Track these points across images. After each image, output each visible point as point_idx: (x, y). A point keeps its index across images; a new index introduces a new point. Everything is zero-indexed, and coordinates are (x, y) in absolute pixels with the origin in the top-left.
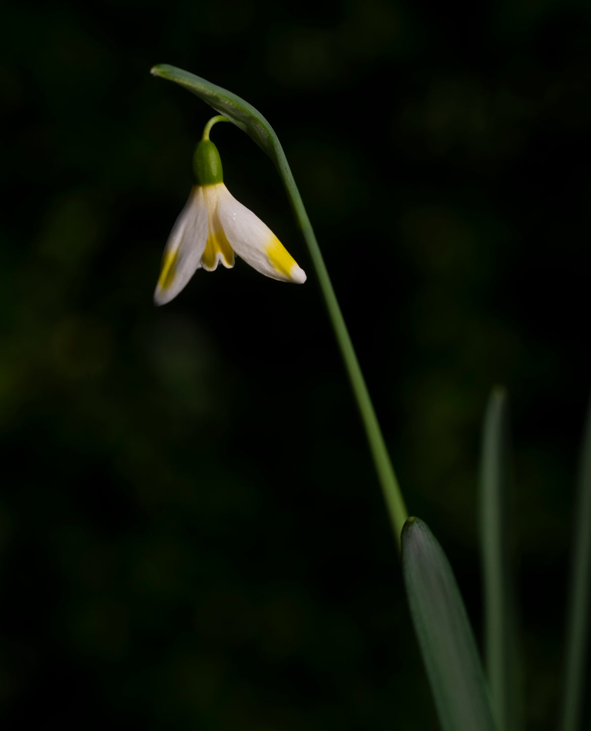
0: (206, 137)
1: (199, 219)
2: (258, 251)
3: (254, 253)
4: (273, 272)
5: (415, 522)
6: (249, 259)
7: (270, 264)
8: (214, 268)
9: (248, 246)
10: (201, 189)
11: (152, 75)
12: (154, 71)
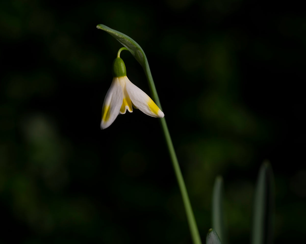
0: (119, 56)
1: (118, 91)
2: (144, 104)
3: (142, 105)
4: (150, 113)
5: (212, 231)
6: (140, 108)
7: (149, 110)
8: (125, 113)
9: (140, 102)
10: (118, 78)
11: (97, 28)
12: (99, 27)
